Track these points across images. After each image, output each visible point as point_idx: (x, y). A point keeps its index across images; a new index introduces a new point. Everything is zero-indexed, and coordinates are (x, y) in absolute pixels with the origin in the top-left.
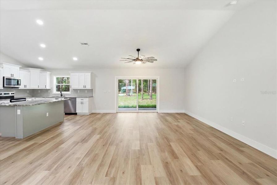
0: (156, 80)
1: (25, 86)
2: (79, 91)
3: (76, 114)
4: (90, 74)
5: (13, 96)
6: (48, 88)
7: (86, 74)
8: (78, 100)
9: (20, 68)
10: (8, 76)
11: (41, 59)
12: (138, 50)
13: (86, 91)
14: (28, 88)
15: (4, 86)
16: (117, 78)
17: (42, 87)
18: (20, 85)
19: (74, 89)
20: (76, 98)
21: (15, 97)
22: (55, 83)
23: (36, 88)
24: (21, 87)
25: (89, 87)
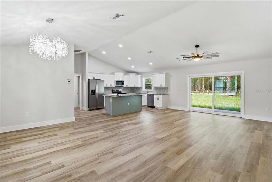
0: (240, 76)
1: (127, 85)
2: (158, 89)
3: (154, 107)
4: (164, 75)
5: (121, 92)
6: (139, 87)
7: (162, 75)
8: (156, 97)
9: (124, 74)
10: (117, 79)
11: (133, 67)
12: (197, 46)
13: (163, 89)
14: (128, 86)
15: (115, 86)
16: (189, 76)
17: (136, 86)
18: (124, 85)
19: (155, 88)
20: (154, 94)
21: (122, 92)
22: (144, 83)
23: (133, 86)
24: (125, 86)
25: (164, 86)
